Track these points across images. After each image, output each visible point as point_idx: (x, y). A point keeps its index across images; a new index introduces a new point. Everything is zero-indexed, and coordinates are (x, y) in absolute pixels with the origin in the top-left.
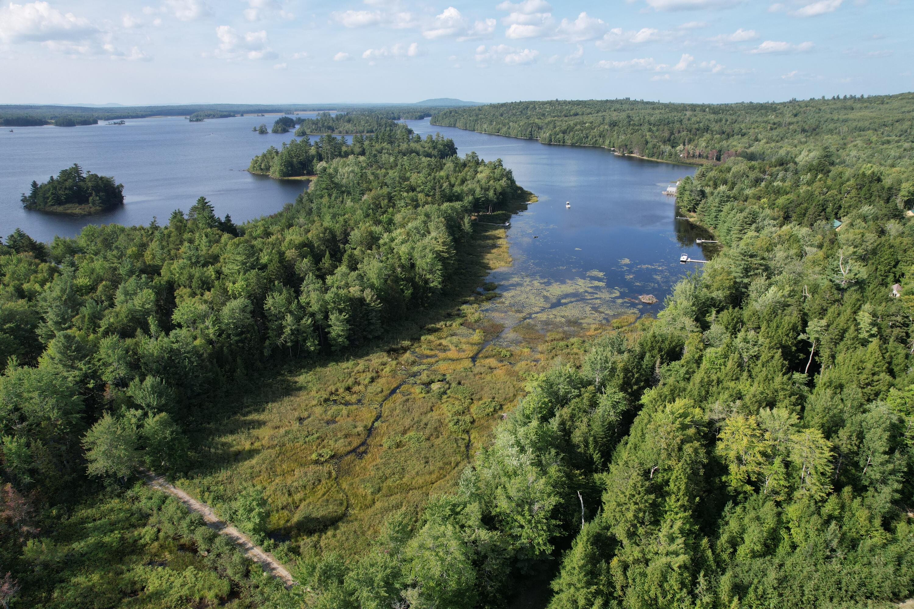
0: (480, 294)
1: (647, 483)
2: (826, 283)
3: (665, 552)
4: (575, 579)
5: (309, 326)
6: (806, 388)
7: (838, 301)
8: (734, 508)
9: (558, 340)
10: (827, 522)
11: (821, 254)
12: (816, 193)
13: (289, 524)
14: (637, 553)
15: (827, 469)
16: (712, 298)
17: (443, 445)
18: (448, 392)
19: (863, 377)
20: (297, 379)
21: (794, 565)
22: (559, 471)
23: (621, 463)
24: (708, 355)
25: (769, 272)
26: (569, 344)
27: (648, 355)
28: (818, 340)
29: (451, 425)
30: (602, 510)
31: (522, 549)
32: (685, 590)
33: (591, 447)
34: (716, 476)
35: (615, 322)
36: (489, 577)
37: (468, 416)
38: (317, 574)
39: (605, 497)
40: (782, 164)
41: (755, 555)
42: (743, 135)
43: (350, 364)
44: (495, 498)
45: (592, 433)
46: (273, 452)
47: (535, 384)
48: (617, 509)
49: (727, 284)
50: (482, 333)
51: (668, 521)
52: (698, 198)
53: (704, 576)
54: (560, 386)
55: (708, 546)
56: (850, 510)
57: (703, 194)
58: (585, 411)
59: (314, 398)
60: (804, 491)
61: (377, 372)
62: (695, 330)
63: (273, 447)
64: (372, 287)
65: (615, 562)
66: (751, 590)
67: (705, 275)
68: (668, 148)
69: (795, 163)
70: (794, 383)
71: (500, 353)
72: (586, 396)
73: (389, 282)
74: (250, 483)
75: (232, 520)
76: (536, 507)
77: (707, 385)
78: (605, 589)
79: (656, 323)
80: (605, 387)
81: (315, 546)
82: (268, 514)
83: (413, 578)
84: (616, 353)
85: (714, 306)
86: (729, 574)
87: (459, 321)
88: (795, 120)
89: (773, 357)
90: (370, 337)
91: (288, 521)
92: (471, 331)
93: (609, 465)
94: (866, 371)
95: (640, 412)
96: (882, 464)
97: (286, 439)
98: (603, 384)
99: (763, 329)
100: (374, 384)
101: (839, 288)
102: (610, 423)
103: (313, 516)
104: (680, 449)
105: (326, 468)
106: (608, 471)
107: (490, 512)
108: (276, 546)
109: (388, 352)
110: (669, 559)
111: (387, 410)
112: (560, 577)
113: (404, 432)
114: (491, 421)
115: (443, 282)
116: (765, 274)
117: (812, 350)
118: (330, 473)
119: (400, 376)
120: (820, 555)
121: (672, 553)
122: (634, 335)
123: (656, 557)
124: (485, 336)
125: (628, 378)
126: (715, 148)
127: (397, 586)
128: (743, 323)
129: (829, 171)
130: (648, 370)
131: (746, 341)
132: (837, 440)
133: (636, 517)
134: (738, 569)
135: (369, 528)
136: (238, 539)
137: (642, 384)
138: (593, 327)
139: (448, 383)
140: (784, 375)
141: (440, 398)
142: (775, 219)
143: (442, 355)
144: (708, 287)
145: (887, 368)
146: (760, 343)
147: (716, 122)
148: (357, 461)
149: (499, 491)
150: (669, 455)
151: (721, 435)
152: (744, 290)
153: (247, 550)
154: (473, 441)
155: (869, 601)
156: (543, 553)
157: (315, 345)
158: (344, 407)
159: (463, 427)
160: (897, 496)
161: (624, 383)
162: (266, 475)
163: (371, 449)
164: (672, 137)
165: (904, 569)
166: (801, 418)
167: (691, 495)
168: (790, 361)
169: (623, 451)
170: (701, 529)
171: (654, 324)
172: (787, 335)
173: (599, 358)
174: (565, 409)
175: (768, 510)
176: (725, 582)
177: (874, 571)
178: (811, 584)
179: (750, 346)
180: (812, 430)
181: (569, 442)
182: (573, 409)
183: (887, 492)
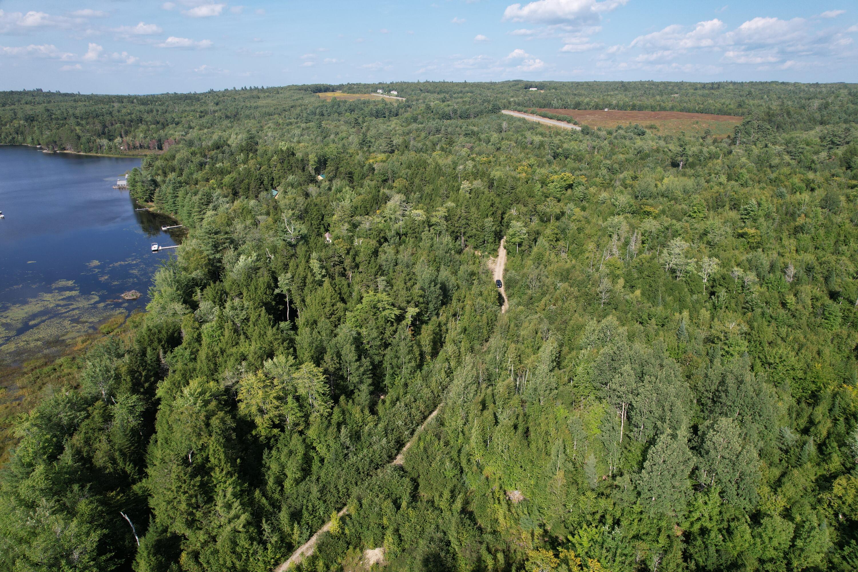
1: (189, 469)
2: (282, 243)
3: (227, 521)
6: (292, 332)
7: (293, 255)
8: (270, 453)
9: (39, 367)
10: (339, 429)
11: (270, 219)
12: (252, 169)
14: (202, 536)
15: (325, 389)
16: (193, 279)
19: (327, 310)
21: (327, 474)
22: (91, 502)
23: (157, 463)
24: (205, 331)
25: (235, 244)
26: (56, 367)
27: (149, 350)
28: (289, 290)
30: (154, 516)
32: (255, 543)
33: (120, 461)
34: (246, 433)
35: (105, 328)
39: (152, 503)
40: (218, 148)
41: (297, 482)
42: (177, 124)
45: (116, 447)
47: (27, 425)
48: (169, 507)
49: (204, 262)
51: (221, 493)
52: (152, 188)
53: (266, 522)
54: (62, 415)
55: (260, 495)
56: (348, 412)
57: (155, 183)
58: (100, 429)
60: (316, 414)
62: (187, 312)
65: (184, 557)
66: (304, 511)
67: (179, 259)
68: (105, 142)
69: (229, 146)
70: (282, 331)
72: (96, 414)
76: (76, 555)
77: (213, 358)
79: (146, 316)
80: (114, 397)
84: (115, 359)
85: (197, 285)
86: (284, 508)
88: (217, 108)
89: (260, 315)
93: (146, 470)
94: (328, 305)
95: (160, 407)
96: (357, 369)
98: (111, 394)
99: (244, 294)
101: (290, 244)
102: (132, 430)
104: (208, 425)
106: (147, 476)
110: (232, 525)
116: (232, 246)
117: (287, 300)
120: (341, 457)
121: (233, 518)
122: (129, 334)
123: (221, 530)
125: (136, 379)
126: (154, 138)
128: (227, 294)
129: (257, 150)
130: (154, 364)
131: (233, 308)
132: (325, 364)
133: (189, 505)
134: (289, 500)
137: (152, 379)
138: (79, 340)
140: (272, 327)
142: (226, 197)
144: (185, 269)
145: (340, 298)
146: (245, 306)
147: (148, 113)
150: (199, 435)
151: (240, 397)
152: (218, 264)
155: (379, 470)
160: (372, 388)
161: (134, 385)
164: (106, 130)
165: (390, 436)
166: (296, 358)
167: (232, 460)
168: (274, 314)
169: (155, 451)
170: (250, 485)
171: (145, 318)
172: (265, 293)
173: (98, 370)
174: (76, 437)
175: (296, 441)
176: (284, 516)
177: (375, 447)
178: (342, 480)
179: (239, 311)
180: (306, 364)
181: (92, 468)
182: (85, 433)
183: (365, 388)
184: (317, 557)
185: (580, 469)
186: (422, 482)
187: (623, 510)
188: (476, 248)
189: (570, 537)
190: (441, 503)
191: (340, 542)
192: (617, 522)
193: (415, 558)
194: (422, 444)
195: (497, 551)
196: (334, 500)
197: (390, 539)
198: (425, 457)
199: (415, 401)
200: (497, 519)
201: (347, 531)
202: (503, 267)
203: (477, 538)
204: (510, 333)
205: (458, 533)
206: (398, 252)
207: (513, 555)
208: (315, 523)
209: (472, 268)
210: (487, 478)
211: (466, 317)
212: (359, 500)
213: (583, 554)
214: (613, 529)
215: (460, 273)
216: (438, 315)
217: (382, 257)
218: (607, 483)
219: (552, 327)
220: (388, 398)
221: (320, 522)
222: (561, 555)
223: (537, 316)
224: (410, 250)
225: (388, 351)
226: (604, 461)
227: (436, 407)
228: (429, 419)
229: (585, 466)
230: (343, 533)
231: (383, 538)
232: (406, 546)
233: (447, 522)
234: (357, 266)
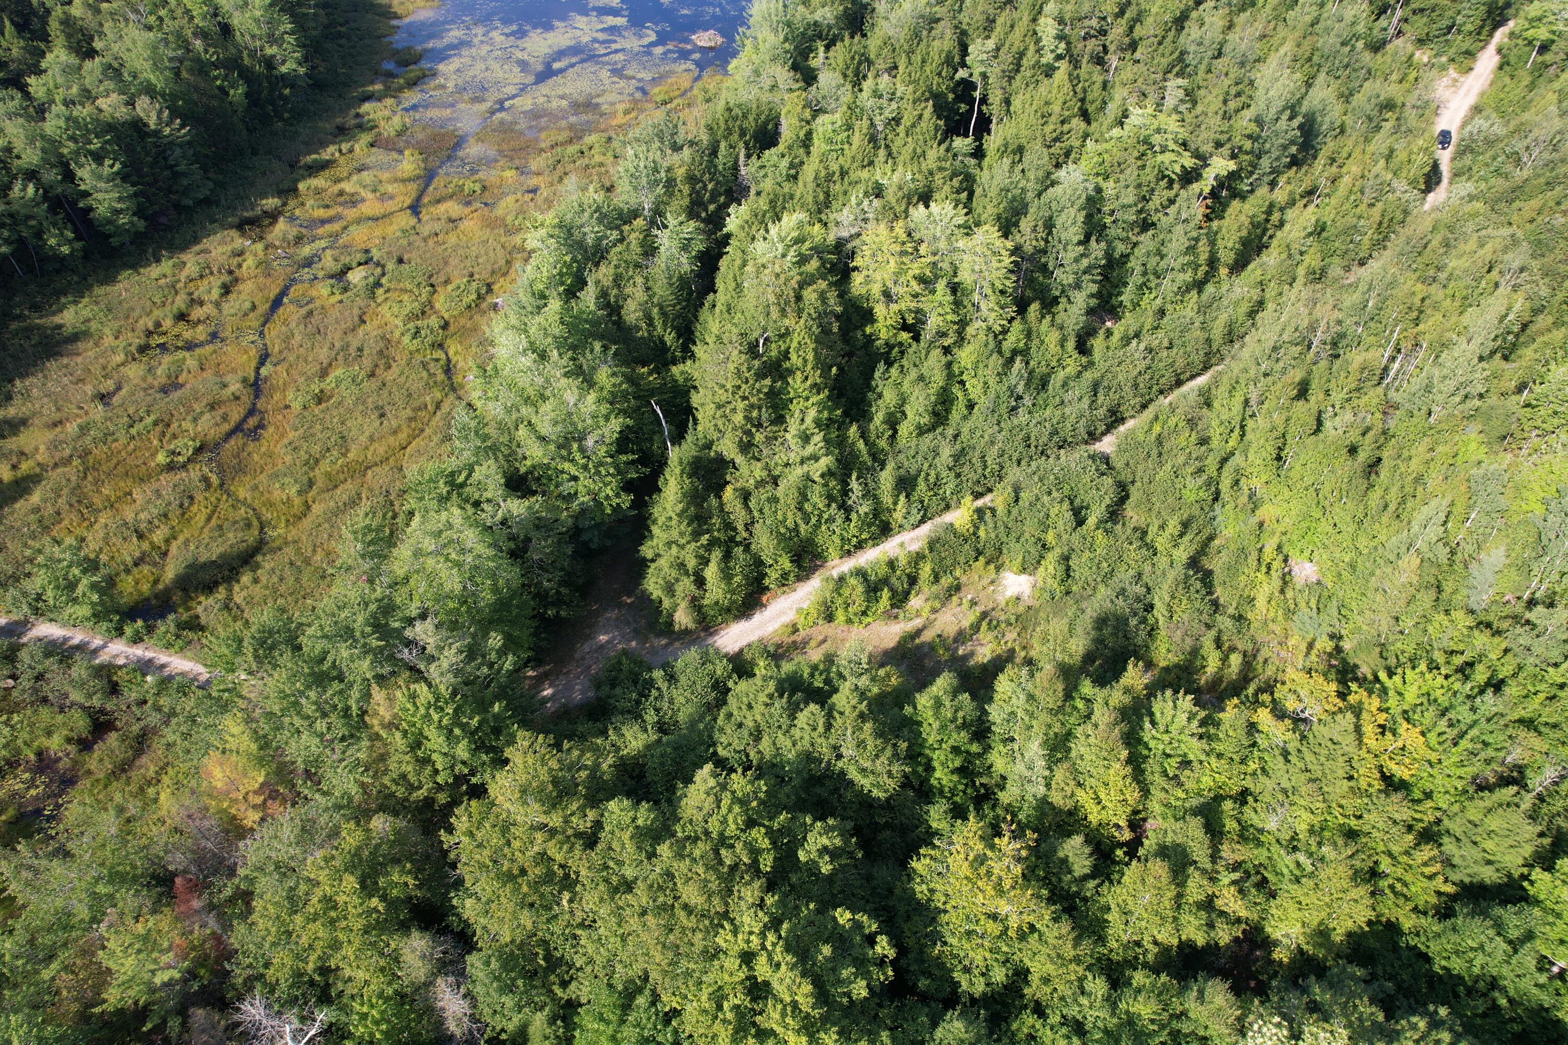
0: (390, 75)
1: (756, 363)
3: (798, 459)
4: (675, 534)
5: (35, 203)
6: (973, 161)
8: (887, 370)
9: (562, 144)
10: (1010, 361)
13: (161, 586)
14: (759, 472)
15: (1008, 283)
16: (816, 23)
17: (403, 379)
18: (384, 281)
19: (1049, 128)
20: (57, 319)
21: (972, 432)
22: (614, 374)
23: (710, 341)
24: (820, 129)
26: (585, 149)
27: (723, 145)
28: (984, 76)
29: (406, 339)
30: (696, 421)
31: (583, 511)
32: (834, 505)
33: (658, 323)
34: (856, 328)
35: (658, 93)
36: (541, 568)
37: (434, 317)
38: (248, 650)
39: (695, 399)
41: (921, 431)
43: (166, 266)
44: (519, 446)
45: (655, 300)
46: (72, 471)
47: (542, 232)
48: (719, 413)
50: (417, 156)
51: (797, 413)
53: (858, 479)
54: (586, 230)
55: (858, 435)
56: (1038, 336)
58: (637, 266)
59: (113, 350)
60: (979, 323)
61: (230, 272)
62: (795, 86)
63: (67, 461)
64: (149, 90)
65: (729, 493)
66: (921, 480)
70: (955, 155)
71: (461, 188)
72: (634, 238)
73: (184, 74)
74: (47, 540)
75: (37, 611)
76: (590, 442)
77: (825, 181)
78: (722, 536)
79: (728, 83)
80: (662, 216)
81: (227, 607)
82: (111, 581)
83: (419, 604)
84: (669, 152)
85: (820, 37)
86: (890, 466)
87: (365, 138)
89: (920, 117)
90: (189, 202)
91: (156, 582)
92: (395, 155)
93: (693, 348)
94: (1053, 119)
95: (727, 249)
96: (1076, 260)
97: (88, 440)
98: (658, 212)
99: (901, 69)
100: (232, 296)
102: (681, 278)
103: (202, 559)
104: (799, 298)
105: (195, 473)
106: (693, 356)
107: (517, 470)
108: (150, 630)
109: (240, 227)
110: (805, 468)
111: (277, 341)
112: (652, 537)
113: (324, 373)
114: (477, 317)
115: (306, 59)
117: (977, 94)
118: (205, 479)
119: (281, 270)
120: (1003, 409)
121: (809, 459)
122: (696, 112)
123: (787, 470)
124: (425, 161)
125: (698, 193)
127: (397, 625)
128: (870, 63)
130: (728, 173)
131: (877, 94)
132: (1018, 236)
133: (747, 418)
134: (901, 457)
135: (314, 551)
136: (66, 640)
137: (722, 199)
138: (620, 107)
139: (378, 264)
140: (939, 144)
141: (373, 296)
143: (351, 213)
145: (1080, 109)
146: (898, 94)
148: (251, 446)
149: (522, 432)
150: (783, 313)
151: (858, 262)
153: (95, 652)
154: (454, 359)
155: (1062, 451)
156: (617, 509)
157: (69, 242)
158: (187, 354)
159: (430, 339)
160: (1093, 302)
161: (693, 203)
162: (74, 516)
163: (269, 417)
165: (1101, 397)
166: (970, 212)
167: (823, 365)
168: (947, 119)
169: (710, 319)
170: (846, 414)
171: (726, 84)
172: (939, 74)
173: (642, 165)
174: (603, 269)
175: (934, 363)
176: (886, 478)
177: (1067, 411)
178: (995, 450)
179: (884, 102)
180: (986, 227)
181: (620, 324)
182: (617, 267)
183: (1081, 300)
184: (924, 557)
185: (1458, 567)
186: (1135, 494)
187: (1520, 668)
188: (1421, 42)
189: (1383, 675)
190: (1159, 539)
191: (967, 547)
192: (1497, 685)
193: (1083, 612)
194: (1157, 429)
195: (1232, 649)
196: (973, 477)
197: (1051, 569)
198: (1154, 453)
199: (1170, 347)
200: (1253, 599)
201: (982, 533)
202: (1471, 100)
203: (1205, 617)
204: (1425, 258)
205: (1173, 597)
206: (1230, 26)
207: (1259, 667)
208: (934, 504)
209: (1392, 90)
210: (1261, 525)
211: (1334, 201)
212: (1017, 490)
213: (1396, 710)
214: (1482, 692)
215: (1359, 99)
216: (1273, 184)
217: (1193, 31)
218: (1507, 610)
219: (1535, 264)
220: (1118, 329)
221: (943, 505)
222: (1352, 699)
223: (1506, 231)
224: (1259, 27)
225: (1146, 238)
226: (1525, 569)
227: (1206, 368)
228: (1185, 388)
229: (1474, 566)
230: (974, 534)
231: (1039, 562)
232: (1074, 588)
233: (1158, 573)
234: (1133, 46)
